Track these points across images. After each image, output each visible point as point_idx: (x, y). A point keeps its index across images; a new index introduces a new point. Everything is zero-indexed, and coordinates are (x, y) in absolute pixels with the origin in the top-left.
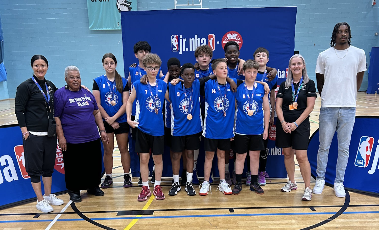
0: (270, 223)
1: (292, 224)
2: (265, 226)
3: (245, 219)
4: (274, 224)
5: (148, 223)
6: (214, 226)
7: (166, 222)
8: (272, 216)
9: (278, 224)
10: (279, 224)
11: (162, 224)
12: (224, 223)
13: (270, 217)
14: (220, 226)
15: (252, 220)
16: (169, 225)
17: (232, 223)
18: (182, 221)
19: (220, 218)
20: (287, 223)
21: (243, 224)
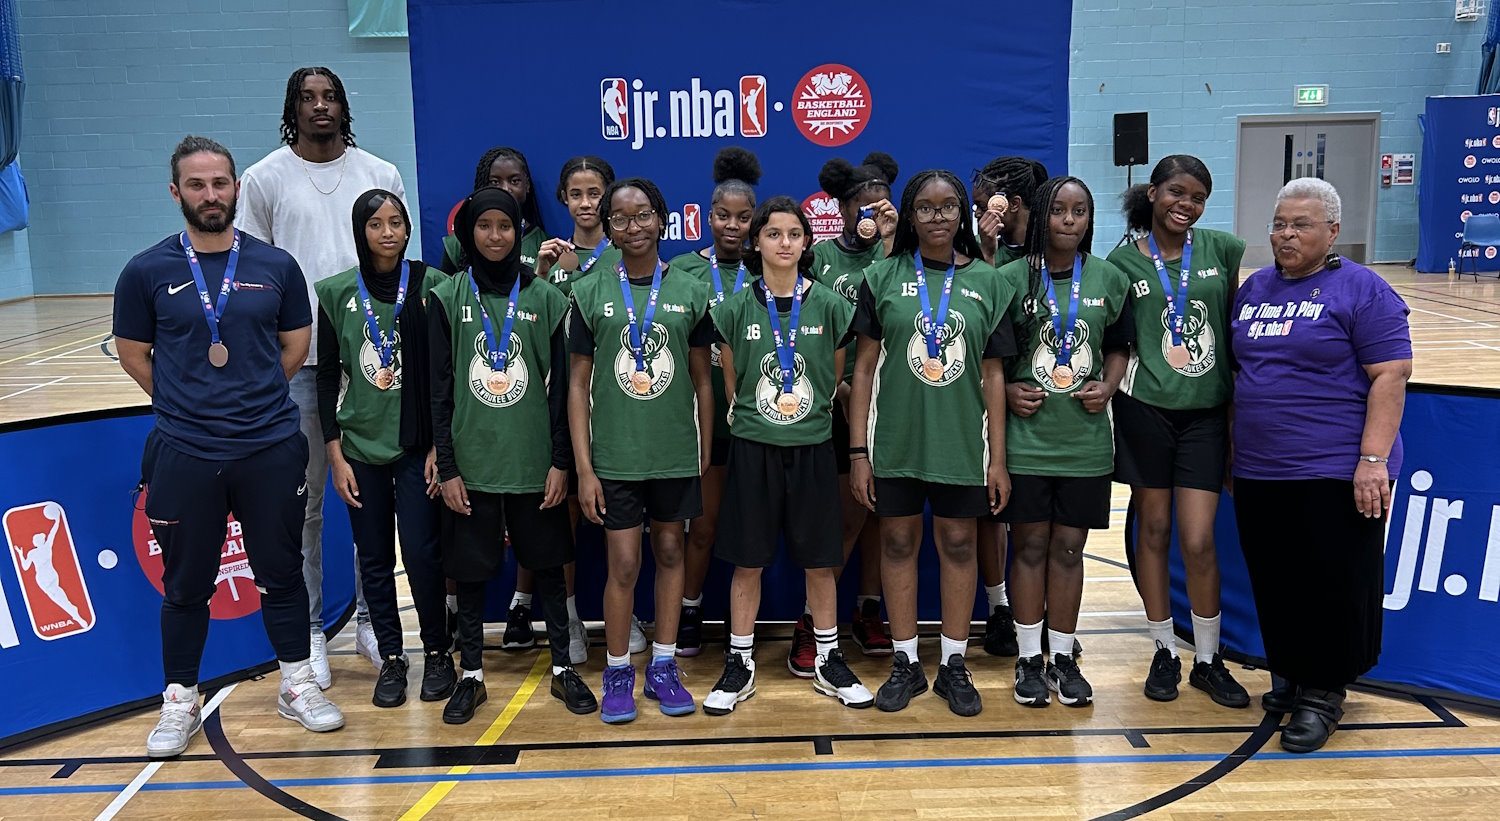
0: (963, 798)
1: (1049, 801)
2: (945, 809)
3: (870, 780)
4: (981, 802)
5: (490, 799)
6: (746, 813)
7: (563, 795)
8: (974, 771)
9: (993, 802)
10: (998, 802)
11: (546, 803)
12: (787, 799)
13: (967, 771)
14: (767, 812)
15: (897, 788)
16: (571, 807)
17: (817, 798)
18: (625, 789)
19: (773, 779)
20: (1030, 800)
21: (859, 803)
